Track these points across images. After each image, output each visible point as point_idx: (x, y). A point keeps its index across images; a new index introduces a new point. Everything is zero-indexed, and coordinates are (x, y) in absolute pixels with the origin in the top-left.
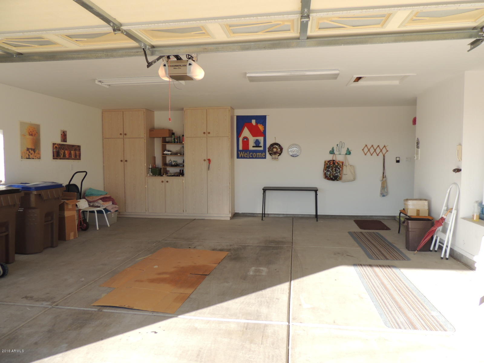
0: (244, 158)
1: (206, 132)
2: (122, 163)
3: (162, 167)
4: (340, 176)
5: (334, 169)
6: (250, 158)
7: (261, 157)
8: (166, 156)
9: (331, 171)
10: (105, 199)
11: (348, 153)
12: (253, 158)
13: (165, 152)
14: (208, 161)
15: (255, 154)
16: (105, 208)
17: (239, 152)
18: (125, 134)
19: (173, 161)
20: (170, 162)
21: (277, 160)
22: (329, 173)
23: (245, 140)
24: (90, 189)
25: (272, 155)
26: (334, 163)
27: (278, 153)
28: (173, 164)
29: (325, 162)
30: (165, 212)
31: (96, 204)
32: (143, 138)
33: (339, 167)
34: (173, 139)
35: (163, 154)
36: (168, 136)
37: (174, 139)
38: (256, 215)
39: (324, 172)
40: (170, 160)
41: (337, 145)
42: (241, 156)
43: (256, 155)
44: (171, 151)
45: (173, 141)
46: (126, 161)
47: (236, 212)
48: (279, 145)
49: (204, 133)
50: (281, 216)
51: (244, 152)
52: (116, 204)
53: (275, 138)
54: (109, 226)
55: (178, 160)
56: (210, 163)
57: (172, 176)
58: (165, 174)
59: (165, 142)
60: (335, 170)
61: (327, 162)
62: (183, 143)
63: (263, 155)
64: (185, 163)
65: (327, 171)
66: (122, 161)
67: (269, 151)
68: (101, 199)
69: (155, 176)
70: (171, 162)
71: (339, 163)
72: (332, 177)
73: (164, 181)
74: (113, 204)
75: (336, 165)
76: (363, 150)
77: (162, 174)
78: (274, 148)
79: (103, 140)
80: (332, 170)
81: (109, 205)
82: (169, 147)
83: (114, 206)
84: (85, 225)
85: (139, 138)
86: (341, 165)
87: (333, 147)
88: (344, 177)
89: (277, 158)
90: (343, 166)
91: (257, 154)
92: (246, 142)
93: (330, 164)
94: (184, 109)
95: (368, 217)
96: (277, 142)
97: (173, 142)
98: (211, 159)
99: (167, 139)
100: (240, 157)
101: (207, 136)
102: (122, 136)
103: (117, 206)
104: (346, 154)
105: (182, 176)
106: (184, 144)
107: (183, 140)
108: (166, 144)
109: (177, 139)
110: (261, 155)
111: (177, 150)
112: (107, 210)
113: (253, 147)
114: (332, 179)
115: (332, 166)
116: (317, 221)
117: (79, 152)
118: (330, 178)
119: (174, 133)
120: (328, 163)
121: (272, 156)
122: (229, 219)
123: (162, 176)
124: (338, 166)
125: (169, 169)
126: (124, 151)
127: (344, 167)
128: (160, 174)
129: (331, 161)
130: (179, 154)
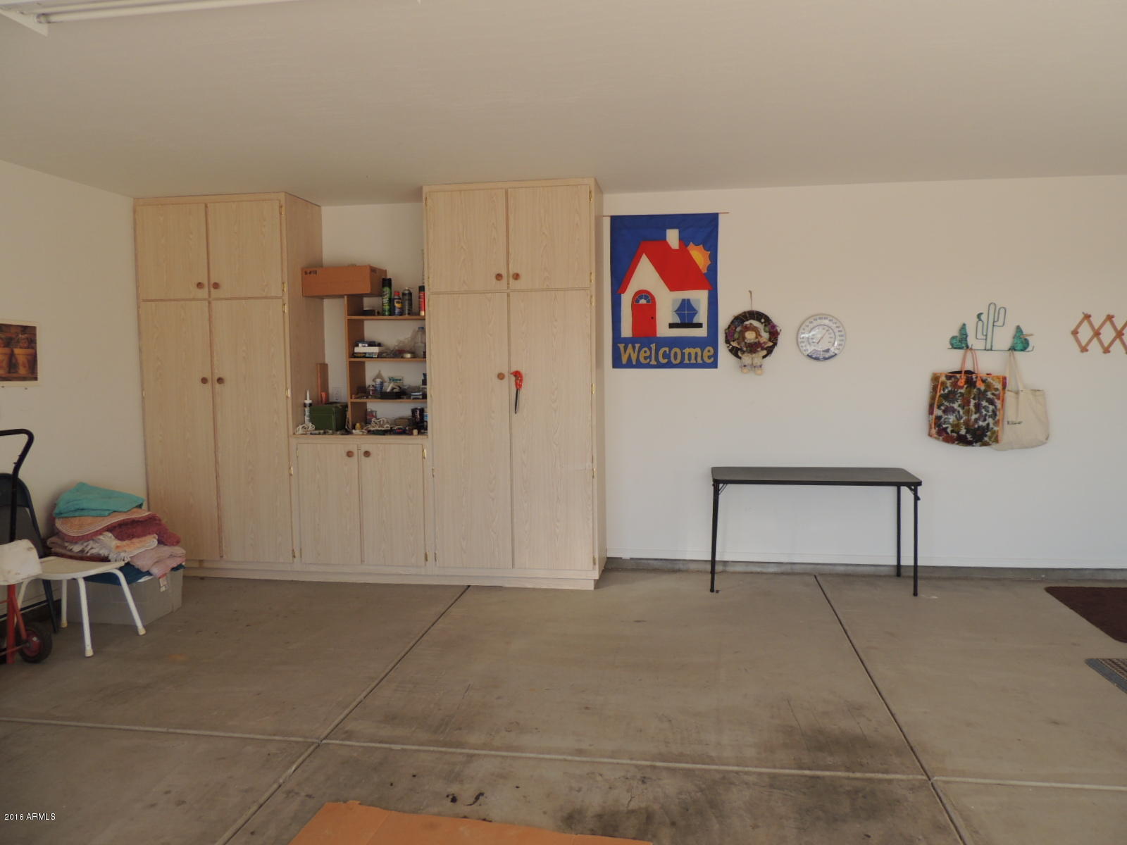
0: (639, 365)
1: (504, 273)
2: (208, 386)
3: (349, 401)
4: (996, 429)
5: (973, 402)
6: (660, 366)
7: (699, 361)
8: (364, 363)
9: (961, 412)
10: (126, 530)
11: (1020, 346)
12: (669, 365)
13: (361, 349)
14: (513, 379)
15: (678, 350)
16: (128, 564)
17: (621, 346)
18: (216, 286)
19: (387, 379)
20: (378, 381)
21: (759, 372)
22: (952, 418)
23: (643, 301)
24: (81, 488)
25: (740, 354)
26: (970, 383)
27: (763, 349)
28: (389, 390)
29: (935, 378)
30: (362, 561)
31: (94, 548)
32: (276, 298)
33: (989, 395)
34: (386, 300)
35: (353, 355)
36: (368, 291)
37: (391, 301)
38: (681, 566)
39: (931, 412)
40: (379, 376)
41: (979, 316)
42: (629, 359)
43: (683, 354)
44: (379, 345)
45: (387, 307)
46: (220, 380)
47: (609, 555)
48: (766, 320)
49: (499, 277)
50: (772, 569)
51: (637, 346)
52: (177, 542)
53: (750, 292)
54: (142, 631)
55: (407, 374)
56: (521, 386)
57: (384, 433)
58: (358, 425)
59: (357, 311)
60: (978, 407)
61: (943, 379)
62: (423, 313)
63: (706, 354)
64: (428, 386)
65: (944, 412)
66: (204, 380)
67: (727, 342)
68: (110, 529)
69: (325, 433)
70: (382, 384)
71: (989, 380)
72: (963, 432)
73: (355, 452)
74: (160, 542)
75: (979, 389)
76: (1075, 333)
77: (350, 426)
78: (747, 328)
79: (139, 307)
80: (965, 404)
81: (143, 550)
82: (376, 329)
83: (167, 550)
84: (35, 639)
85: (266, 298)
86: (997, 389)
87: (964, 325)
88: (1007, 433)
89: (761, 366)
90: (1004, 393)
91: (687, 351)
92: (645, 308)
93: (955, 385)
94: (425, 189)
95: (1087, 572)
96: (757, 307)
97: (387, 313)
98: (523, 372)
99: (368, 303)
100: (624, 361)
101: (508, 287)
102: (203, 293)
103: (178, 550)
104: (1013, 349)
105: (419, 433)
106: (423, 319)
107: (422, 306)
108: (362, 321)
109: (401, 301)
110: (699, 354)
111: (402, 338)
112: (131, 571)
113: (672, 326)
114: (962, 441)
115: (962, 391)
116: (915, 594)
117: (30, 351)
118: (955, 435)
119: (390, 280)
120: (949, 383)
121: (740, 358)
122: (591, 586)
123: (348, 432)
124: (986, 391)
125: (373, 405)
126: (211, 346)
127: (1009, 396)
128: (343, 428)
129: (958, 376)
130: (409, 356)
